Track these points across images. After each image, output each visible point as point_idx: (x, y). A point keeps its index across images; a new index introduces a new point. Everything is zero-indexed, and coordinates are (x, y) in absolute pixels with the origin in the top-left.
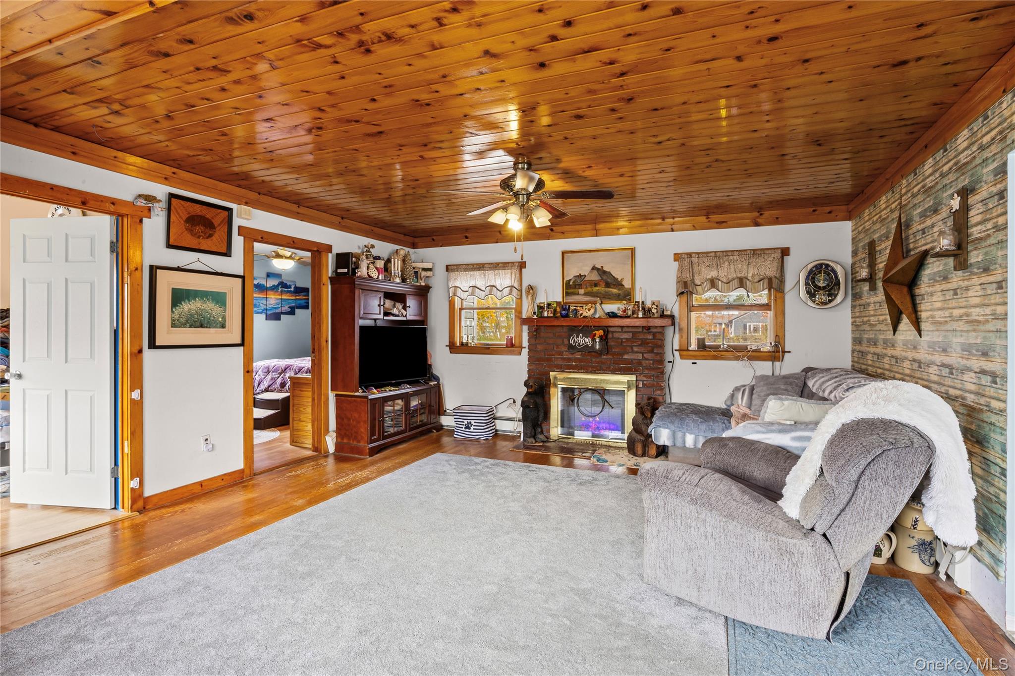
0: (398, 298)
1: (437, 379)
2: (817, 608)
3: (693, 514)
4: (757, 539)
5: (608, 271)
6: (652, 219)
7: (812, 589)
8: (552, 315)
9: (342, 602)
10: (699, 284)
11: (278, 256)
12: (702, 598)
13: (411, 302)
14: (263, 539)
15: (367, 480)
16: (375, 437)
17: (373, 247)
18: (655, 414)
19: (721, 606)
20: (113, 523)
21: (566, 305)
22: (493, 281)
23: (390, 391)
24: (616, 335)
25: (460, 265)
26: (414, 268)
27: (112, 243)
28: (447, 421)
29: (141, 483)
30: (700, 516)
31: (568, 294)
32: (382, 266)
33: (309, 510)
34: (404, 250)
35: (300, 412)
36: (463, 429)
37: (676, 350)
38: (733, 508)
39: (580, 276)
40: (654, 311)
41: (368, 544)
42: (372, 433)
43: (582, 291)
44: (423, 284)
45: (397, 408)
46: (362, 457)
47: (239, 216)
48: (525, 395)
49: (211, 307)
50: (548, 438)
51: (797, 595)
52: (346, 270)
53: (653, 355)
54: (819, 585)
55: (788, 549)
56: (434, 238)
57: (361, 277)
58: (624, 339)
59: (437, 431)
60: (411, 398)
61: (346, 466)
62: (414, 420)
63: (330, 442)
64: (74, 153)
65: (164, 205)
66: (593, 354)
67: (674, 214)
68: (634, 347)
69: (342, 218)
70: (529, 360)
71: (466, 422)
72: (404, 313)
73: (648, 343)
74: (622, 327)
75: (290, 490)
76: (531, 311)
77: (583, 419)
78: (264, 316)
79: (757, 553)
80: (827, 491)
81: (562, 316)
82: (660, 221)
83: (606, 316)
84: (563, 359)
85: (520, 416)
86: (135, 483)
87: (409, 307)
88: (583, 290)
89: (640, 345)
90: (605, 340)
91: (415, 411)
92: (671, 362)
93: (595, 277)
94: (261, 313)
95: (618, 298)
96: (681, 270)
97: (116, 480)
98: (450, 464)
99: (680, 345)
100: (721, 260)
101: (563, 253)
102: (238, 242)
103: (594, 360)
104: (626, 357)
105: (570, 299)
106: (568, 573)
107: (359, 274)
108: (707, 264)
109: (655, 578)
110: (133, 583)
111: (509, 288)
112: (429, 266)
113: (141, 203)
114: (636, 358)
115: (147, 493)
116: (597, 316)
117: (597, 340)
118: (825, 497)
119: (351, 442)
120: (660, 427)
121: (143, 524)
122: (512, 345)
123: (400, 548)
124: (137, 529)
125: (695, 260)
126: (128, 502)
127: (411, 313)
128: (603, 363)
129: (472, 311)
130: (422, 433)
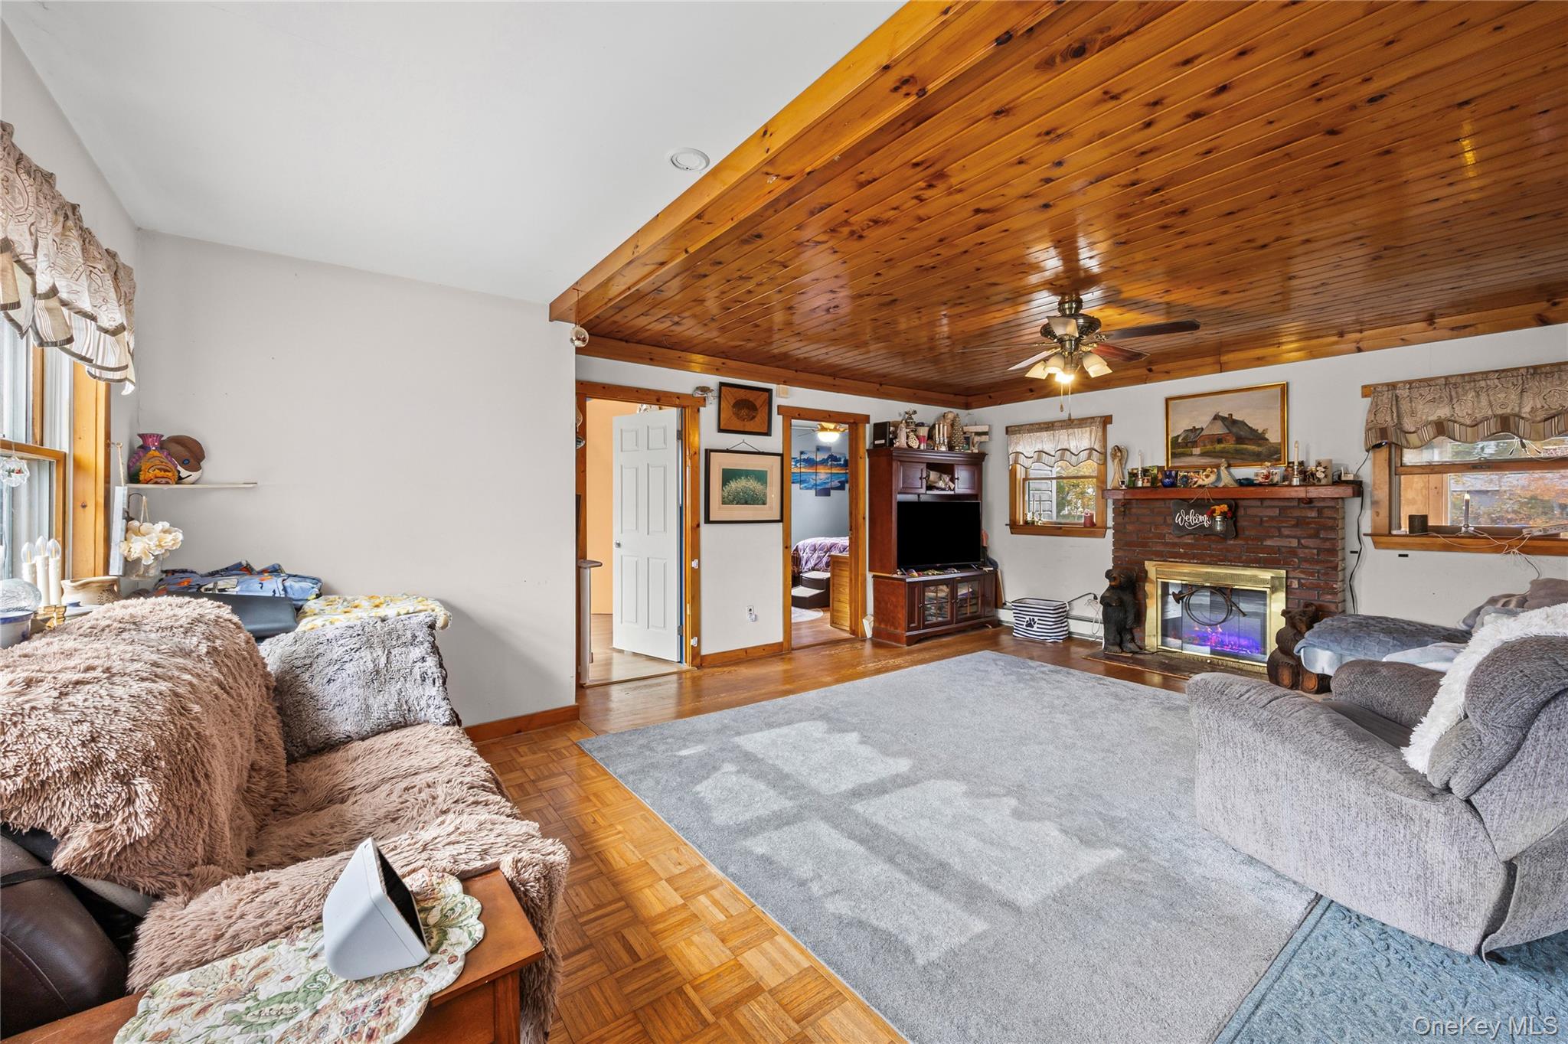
0: (946, 469)
1: (994, 564)
2: (1456, 906)
3: (1258, 744)
4: (1353, 790)
5: (1241, 419)
6: (1318, 337)
7: (1446, 875)
8: (1149, 485)
9: (844, 768)
10: (1413, 430)
11: (823, 429)
12: (1278, 859)
13: (962, 474)
14: (789, 704)
15: (898, 667)
16: (913, 625)
17: (915, 412)
18: (1312, 627)
19: (1305, 875)
20: (679, 673)
21: (1171, 472)
22: (1066, 443)
23: (933, 574)
24: (1251, 512)
25: (1022, 426)
26: (965, 433)
27: (678, 431)
28: (1006, 616)
29: (699, 642)
30: (1268, 748)
31: (1174, 455)
32: (926, 434)
33: (834, 687)
34: (952, 412)
35: (840, 592)
36: (1024, 627)
37: (1365, 535)
38: (1315, 742)
39: (1194, 429)
40: (1320, 475)
41: (882, 726)
42: (911, 620)
43: (1197, 451)
44: (976, 451)
45: (941, 594)
46: (899, 645)
47: (778, 396)
48: (1107, 590)
49: (752, 484)
50: (1142, 648)
51: (1422, 880)
52: (883, 442)
53: (1318, 541)
54: (1458, 873)
55: (1404, 812)
56: (991, 395)
57: (898, 448)
58: (1267, 517)
59: (993, 627)
60: (959, 585)
61: (881, 651)
62: (963, 611)
63: (868, 626)
64: (651, 359)
65: (716, 393)
66: (1213, 538)
67: (1361, 326)
68: (1283, 529)
69: (881, 385)
70: (1114, 544)
71: (1028, 618)
72: (952, 486)
73: (1308, 523)
74: (1262, 500)
75: (821, 667)
76: (1118, 478)
77: (1197, 629)
78: (813, 492)
79: (1354, 810)
80: (1468, 737)
81: (1165, 486)
82: (1335, 339)
83: (1236, 485)
84: (1166, 544)
85: (1100, 617)
86: (694, 642)
87: (958, 479)
88: (1198, 449)
89: (1293, 526)
90: (1232, 518)
91: (964, 600)
92: (1356, 552)
93: (1219, 429)
94: (811, 489)
95: (1258, 459)
96: (1374, 410)
97: (681, 637)
98: (996, 664)
99: (1374, 527)
100: (1460, 390)
101: (1167, 400)
102: (777, 421)
103: (1213, 546)
104: (1268, 543)
105: (1178, 462)
106: (1101, 798)
107: (897, 444)
108: (1429, 398)
109: (1212, 822)
110: (687, 719)
111: (1087, 452)
112: (985, 429)
113: (699, 394)
114: (1287, 544)
115: (704, 652)
116: (1221, 485)
117: (1218, 518)
118: (1464, 745)
119: (888, 628)
120: (1314, 646)
121: (699, 678)
122: (1093, 525)
123: (912, 735)
124: (695, 681)
125: (1403, 393)
126: (689, 658)
127: (962, 484)
128: (1228, 551)
129: (1049, 482)
130: (974, 628)
